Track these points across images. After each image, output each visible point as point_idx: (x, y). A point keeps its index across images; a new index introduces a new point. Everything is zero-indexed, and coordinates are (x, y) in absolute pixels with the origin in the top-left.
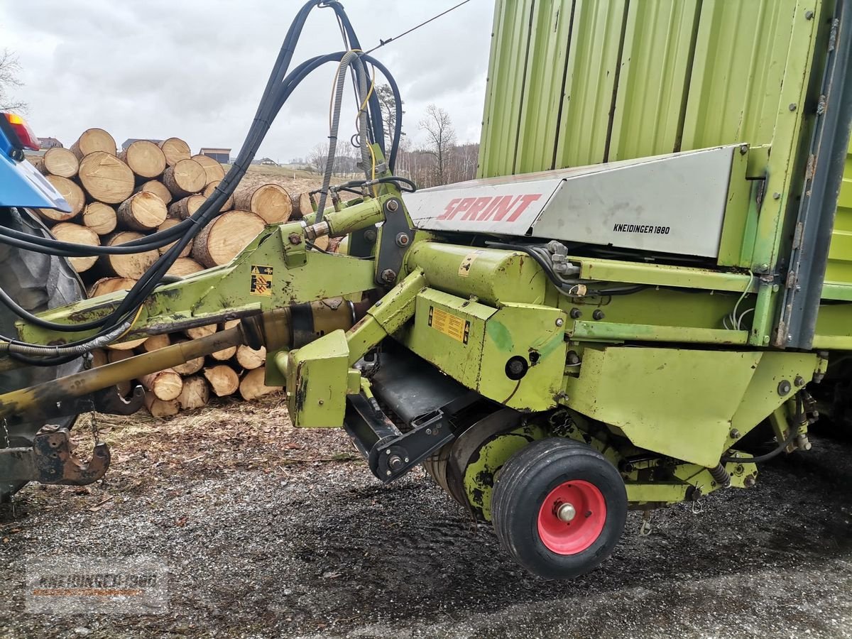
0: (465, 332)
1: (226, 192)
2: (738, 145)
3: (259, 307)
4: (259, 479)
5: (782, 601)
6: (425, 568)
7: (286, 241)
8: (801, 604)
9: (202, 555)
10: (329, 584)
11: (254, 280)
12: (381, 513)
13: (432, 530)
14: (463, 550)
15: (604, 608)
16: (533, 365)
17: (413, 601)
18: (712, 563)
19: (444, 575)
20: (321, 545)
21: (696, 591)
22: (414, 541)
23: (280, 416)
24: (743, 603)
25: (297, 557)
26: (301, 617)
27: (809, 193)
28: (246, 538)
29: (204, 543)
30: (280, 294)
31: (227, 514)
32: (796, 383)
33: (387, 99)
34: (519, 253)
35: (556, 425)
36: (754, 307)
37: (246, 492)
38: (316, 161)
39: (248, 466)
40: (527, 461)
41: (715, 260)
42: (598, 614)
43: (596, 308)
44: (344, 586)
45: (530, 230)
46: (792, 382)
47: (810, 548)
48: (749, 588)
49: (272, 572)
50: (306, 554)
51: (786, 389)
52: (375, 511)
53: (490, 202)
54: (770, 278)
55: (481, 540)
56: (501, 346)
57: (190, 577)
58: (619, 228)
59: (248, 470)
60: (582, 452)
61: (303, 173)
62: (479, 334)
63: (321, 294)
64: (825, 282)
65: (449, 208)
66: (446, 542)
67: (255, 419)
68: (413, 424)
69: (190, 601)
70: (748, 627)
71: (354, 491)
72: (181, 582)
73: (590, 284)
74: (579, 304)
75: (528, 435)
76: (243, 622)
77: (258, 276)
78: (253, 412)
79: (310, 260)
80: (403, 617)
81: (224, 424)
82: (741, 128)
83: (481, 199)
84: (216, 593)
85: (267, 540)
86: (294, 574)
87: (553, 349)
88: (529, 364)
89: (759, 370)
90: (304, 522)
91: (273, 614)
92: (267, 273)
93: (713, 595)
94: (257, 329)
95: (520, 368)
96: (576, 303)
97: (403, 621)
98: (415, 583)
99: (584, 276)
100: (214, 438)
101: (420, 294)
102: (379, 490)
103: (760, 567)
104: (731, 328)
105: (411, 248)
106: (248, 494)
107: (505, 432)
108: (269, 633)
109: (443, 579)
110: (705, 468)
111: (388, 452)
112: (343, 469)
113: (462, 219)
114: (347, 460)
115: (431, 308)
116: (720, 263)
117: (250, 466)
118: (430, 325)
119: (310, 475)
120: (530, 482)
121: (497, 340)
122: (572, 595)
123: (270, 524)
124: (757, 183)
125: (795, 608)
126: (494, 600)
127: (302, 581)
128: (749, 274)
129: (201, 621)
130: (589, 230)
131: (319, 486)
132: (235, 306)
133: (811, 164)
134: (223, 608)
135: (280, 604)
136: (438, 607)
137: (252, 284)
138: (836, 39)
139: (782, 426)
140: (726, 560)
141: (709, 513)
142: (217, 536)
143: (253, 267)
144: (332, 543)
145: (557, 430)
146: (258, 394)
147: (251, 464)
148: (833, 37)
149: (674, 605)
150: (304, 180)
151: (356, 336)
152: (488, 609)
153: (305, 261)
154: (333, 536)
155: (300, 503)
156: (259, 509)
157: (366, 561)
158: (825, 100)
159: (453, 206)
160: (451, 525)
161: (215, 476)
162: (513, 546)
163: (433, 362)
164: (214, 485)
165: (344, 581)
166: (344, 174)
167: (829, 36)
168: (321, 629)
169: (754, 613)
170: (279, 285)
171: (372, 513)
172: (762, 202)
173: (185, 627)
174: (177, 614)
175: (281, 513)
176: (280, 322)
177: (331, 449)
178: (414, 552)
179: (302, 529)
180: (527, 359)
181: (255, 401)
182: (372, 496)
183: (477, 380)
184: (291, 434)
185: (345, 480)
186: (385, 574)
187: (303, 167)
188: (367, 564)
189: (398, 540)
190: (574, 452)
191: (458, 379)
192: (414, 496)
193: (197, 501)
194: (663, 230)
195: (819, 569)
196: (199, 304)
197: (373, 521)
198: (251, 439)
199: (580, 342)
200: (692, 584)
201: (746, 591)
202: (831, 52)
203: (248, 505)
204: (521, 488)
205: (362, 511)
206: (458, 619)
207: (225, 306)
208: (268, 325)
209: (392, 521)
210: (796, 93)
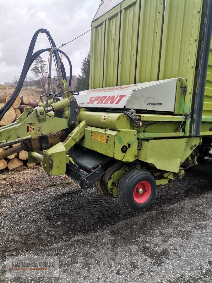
0: (107, 140)
1: (15, 98)
2: (178, 78)
3: (31, 137)
4: (24, 196)
5: (191, 208)
6: (89, 216)
7: (39, 114)
8: (196, 208)
9: (12, 224)
10: (59, 226)
11: (28, 128)
12: (70, 201)
13: (88, 204)
14: (99, 209)
15: (145, 218)
16: (129, 148)
17: (88, 227)
18: (171, 201)
19: (96, 217)
20: (53, 214)
21: (169, 209)
22: (83, 208)
23: (25, 174)
24: (182, 210)
25: (46, 220)
26: (53, 238)
27: (198, 92)
28: (26, 216)
29: (11, 220)
30: (38, 132)
31: (16, 209)
32: (195, 146)
33: (39, 60)
34: (122, 114)
35: (133, 166)
36: (185, 125)
37: (21, 201)
38: (15, 83)
39: (19, 192)
40: (129, 177)
41: (174, 112)
42: (144, 220)
43: (144, 129)
44: (64, 226)
45: (125, 106)
46: (194, 146)
47: (195, 192)
48: (182, 206)
49: (39, 226)
50: (49, 218)
51: (193, 148)
52: (68, 201)
53: (107, 98)
54: (189, 117)
55: (104, 205)
56: (120, 143)
57: (10, 232)
58: (149, 104)
59: (19, 194)
60: (144, 172)
61: (10, 87)
62: (113, 140)
63: (51, 131)
64: (202, 117)
65: (91, 100)
66: (94, 207)
67: (16, 176)
68: (91, 170)
69: (12, 240)
70: (184, 217)
71: (59, 195)
72: (7, 234)
73: (144, 122)
74: (139, 128)
75: (125, 169)
76: (33, 243)
77: (29, 126)
78: (14, 174)
79: (47, 120)
80: (86, 232)
81: (5, 179)
82: (177, 73)
83: (103, 97)
84: (21, 236)
85: (34, 216)
86: (46, 225)
87: (134, 142)
88: (128, 148)
89: (187, 143)
90: (45, 208)
91: (43, 239)
92: (32, 125)
93: (174, 210)
94: (29, 144)
95: (125, 149)
96: (138, 128)
97: (87, 233)
98: (87, 221)
99: (142, 120)
100: (3, 185)
101: (86, 129)
102: (67, 194)
103: (183, 200)
104: (179, 132)
105: (80, 114)
106: (22, 202)
107: (118, 169)
108: (44, 245)
109: (95, 218)
110: (172, 172)
111: (86, 180)
112: (53, 189)
113: (97, 103)
114: (53, 186)
115: (92, 133)
116: (175, 113)
117: (20, 192)
118: (92, 138)
119: (42, 192)
120: (131, 183)
121: (118, 141)
122: (135, 216)
123: (33, 210)
124: (184, 89)
125: (195, 210)
126: (113, 222)
127: (50, 227)
128: (183, 116)
129: (18, 246)
130: (141, 106)
131: (46, 195)
132: (22, 137)
133: (198, 83)
134: (24, 240)
135: (44, 235)
136: (96, 227)
137: (28, 129)
138: (203, 47)
139: (190, 159)
140: (174, 199)
141: (167, 186)
142: (15, 217)
143: (27, 123)
144: (56, 213)
145: (134, 167)
146: (14, 167)
147: (20, 191)
148: (202, 47)
149: (164, 214)
150: (11, 90)
151: (66, 144)
152: (111, 225)
153: (45, 120)
154: (56, 211)
155: (42, 202)
156: (28, 206)
157: (69, 217)
158: (200, 65)
159: (92, 99)
160: (94, 201)
161: (8, 197)
162: (127, 203)
163: (94, 150)
164: (8, 200)
165: (64, 224)
166: (26, 87)
167: (201, 46)
168: (61, 241)
169: (185, 213)
170: (37, 129)
171: (67, 201)
172: (185, 94)
173: (13, 249)
174: (9, 245)
175: (36, 206)
176: (37, 141)
177: (46, 183)
178: (84, 211)
179: (45, 210)
180: (127, 146)
181: (14, 170)
182: (65, 196)
183: (113, 154)
184: (31, 180)
185: (55, 192)
186: (76, 220)
187: (10, 85)
188: (70, 218)
189: (78, 208)
190: (142, 173)
191: (105, 155)
192: (80, 194)
193: (4, 207)
194: (160, 104)
195: (199, 198)
196: (9, 138)
197: (68, 204)
198: (17, 183)
199: (141, 140)
200: (167, 208)
201: (182, 207)
202: (202, 51)
203: (23, 205)
204: (128, 185)
205: (64, 201)
206: (104, 229)
207: (18, 138)
208: (33, 143)
209: (75, 203)
210: (193, 63)
